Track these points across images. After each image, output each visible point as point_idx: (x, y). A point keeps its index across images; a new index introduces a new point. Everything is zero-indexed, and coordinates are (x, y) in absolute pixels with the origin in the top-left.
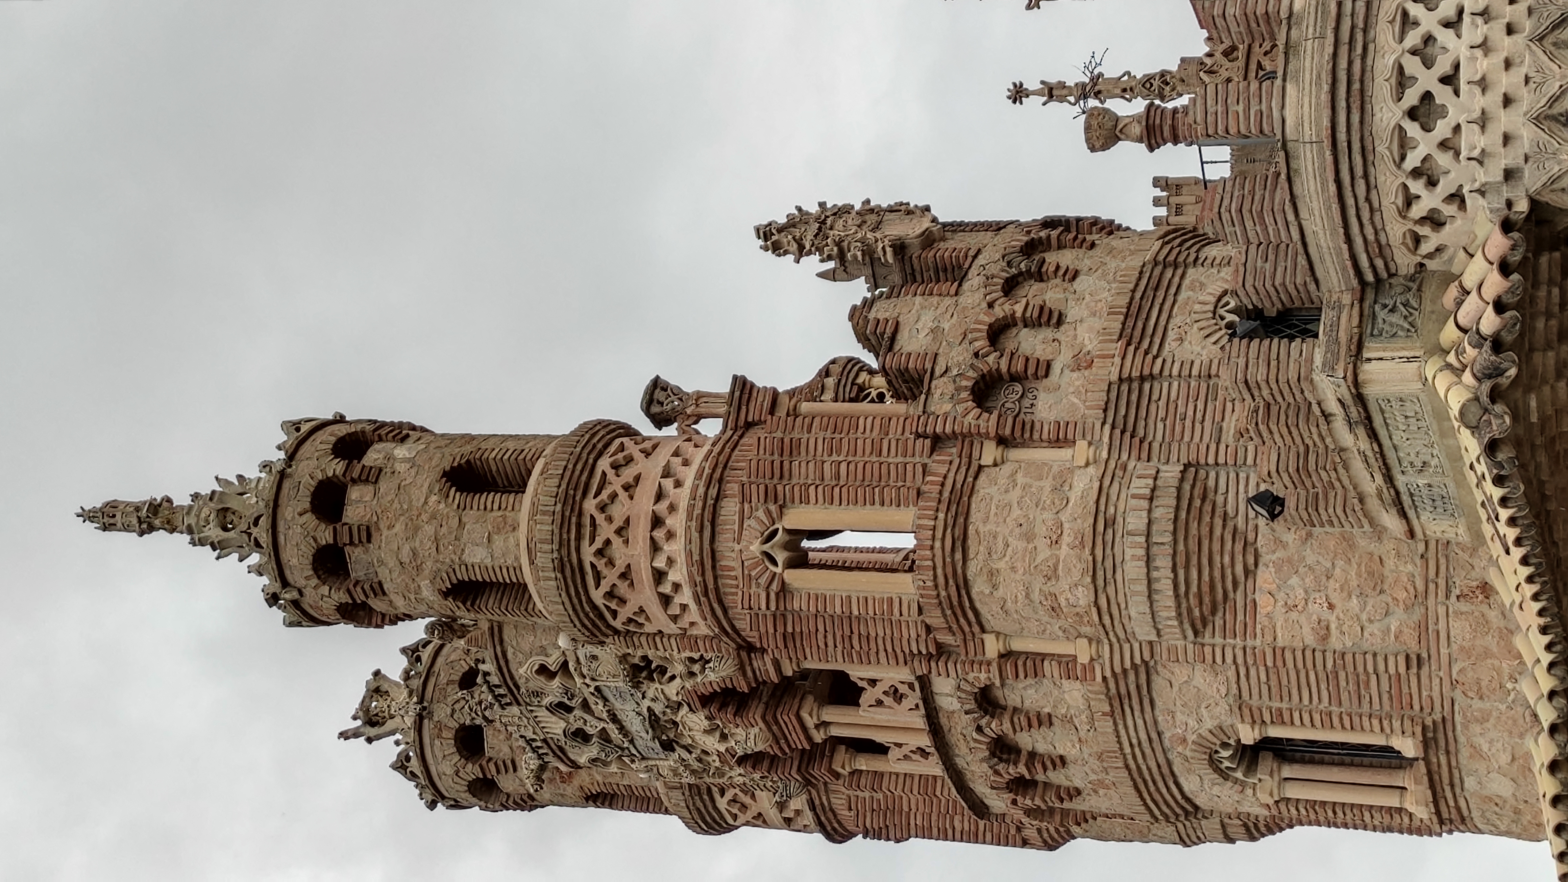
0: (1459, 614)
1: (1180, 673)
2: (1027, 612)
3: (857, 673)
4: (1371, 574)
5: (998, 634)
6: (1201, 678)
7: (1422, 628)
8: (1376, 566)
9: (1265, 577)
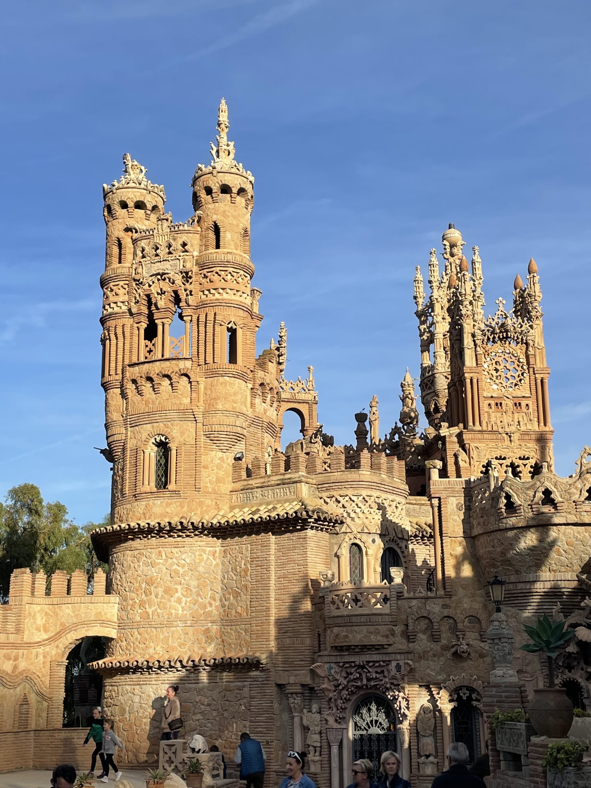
0: (212, 502)
1: (192, 429)
5: (204, 382)
6: (191, 434)
7: (207, 492)
8: (222, 482)
9: (220, 454)
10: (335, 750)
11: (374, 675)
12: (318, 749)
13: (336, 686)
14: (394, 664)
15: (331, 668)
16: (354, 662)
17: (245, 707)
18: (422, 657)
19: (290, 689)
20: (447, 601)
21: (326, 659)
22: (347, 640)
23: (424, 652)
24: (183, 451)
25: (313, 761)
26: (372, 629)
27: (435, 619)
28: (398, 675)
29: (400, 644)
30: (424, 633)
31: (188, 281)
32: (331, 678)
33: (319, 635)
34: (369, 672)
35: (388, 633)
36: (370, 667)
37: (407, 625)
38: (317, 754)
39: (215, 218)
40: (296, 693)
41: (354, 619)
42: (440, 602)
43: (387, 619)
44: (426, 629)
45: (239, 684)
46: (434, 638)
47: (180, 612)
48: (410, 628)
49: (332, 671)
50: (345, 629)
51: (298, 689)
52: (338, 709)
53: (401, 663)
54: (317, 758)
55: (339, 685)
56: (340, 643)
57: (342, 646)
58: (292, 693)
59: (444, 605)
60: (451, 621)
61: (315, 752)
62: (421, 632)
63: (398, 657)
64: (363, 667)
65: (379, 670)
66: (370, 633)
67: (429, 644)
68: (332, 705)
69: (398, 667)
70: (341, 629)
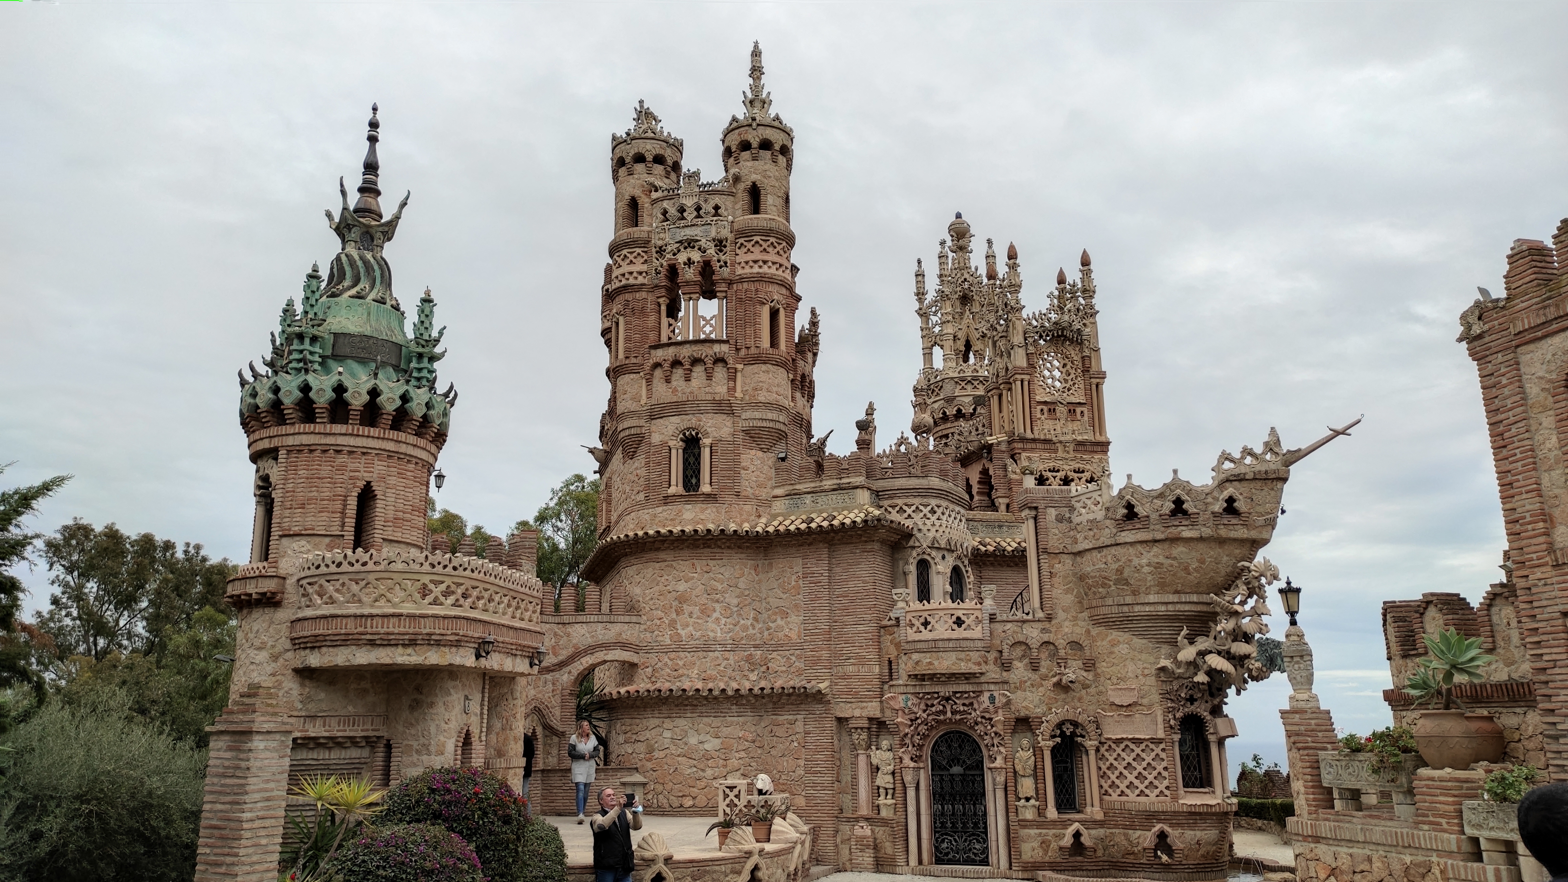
0: (752, 508)
1: (729, 424)
2: (753, 380)
4: (762, 484)
5: (745, 369)
6: (728, 430)
7: (748, 497)
8: (765, 486)
9: (761, 454)
10: (911, 793)
11: (962, 708)
12: (890, 792)
13: (912, 720)
14: (987, 695)
15: (907, 700)
16: (937, 693)
17: (799, 743)
18: (1020, 686)
19: (853, 724)
20: (1047, 625)
21: (902, 689)
22: (931, 667)
23: (1021, 682)
24: (719, 448)
25: (886, 805)
26: (962, 655)
27: (1034, 644)
28: (991, 708)
29: (993, 672)
30: (1021, 659)
31: (721, 251)
32: (906, 711)
33: (890, 662)
34: (956, 703)
35: (980, 659)
36: (957, 698)
37: (1001, 652)
38: (889, 796)
39: (754, 177)
40: (862, 728)
41: (940, 644)
42: (1040, 625)
43: (979, 644)
44: (1023, 656)
45: (791, 717)
46: (1034, 667)
47: (719, 635)
48: (1005, 654)
49: (909, 703)
50: (928, 655)
51: (865, 723)
52: (914, 746)
53: (996, 694)
54: (890, 801)
55: (917, 718)
56: (921, 670)
57: (924, 675)
58: (856, 728)
59: (1044, 629)
60: (1052, 647)
61: (887, 794)
62: (1017, 659)
63: (992, 687)
64: (948, 699)
65: (967, 702)
66: (960, 659)
67: (1026, 673)
68: (907, 741)
69: (992, 699)
70: (922, 655)
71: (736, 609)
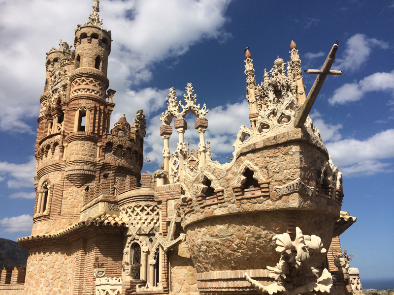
0: (67, 220)
1: (60, 175)
2: (71, 150)
3: (63, 122)
4: (75, 206)
5: (67, 146)
6: (59, 179)
7: (65, 214)
8: (76, 207)
9: (76, 189)
24: (54, 190)
31: (65, 90)
39: (79, 52)
71: (51, 281)
